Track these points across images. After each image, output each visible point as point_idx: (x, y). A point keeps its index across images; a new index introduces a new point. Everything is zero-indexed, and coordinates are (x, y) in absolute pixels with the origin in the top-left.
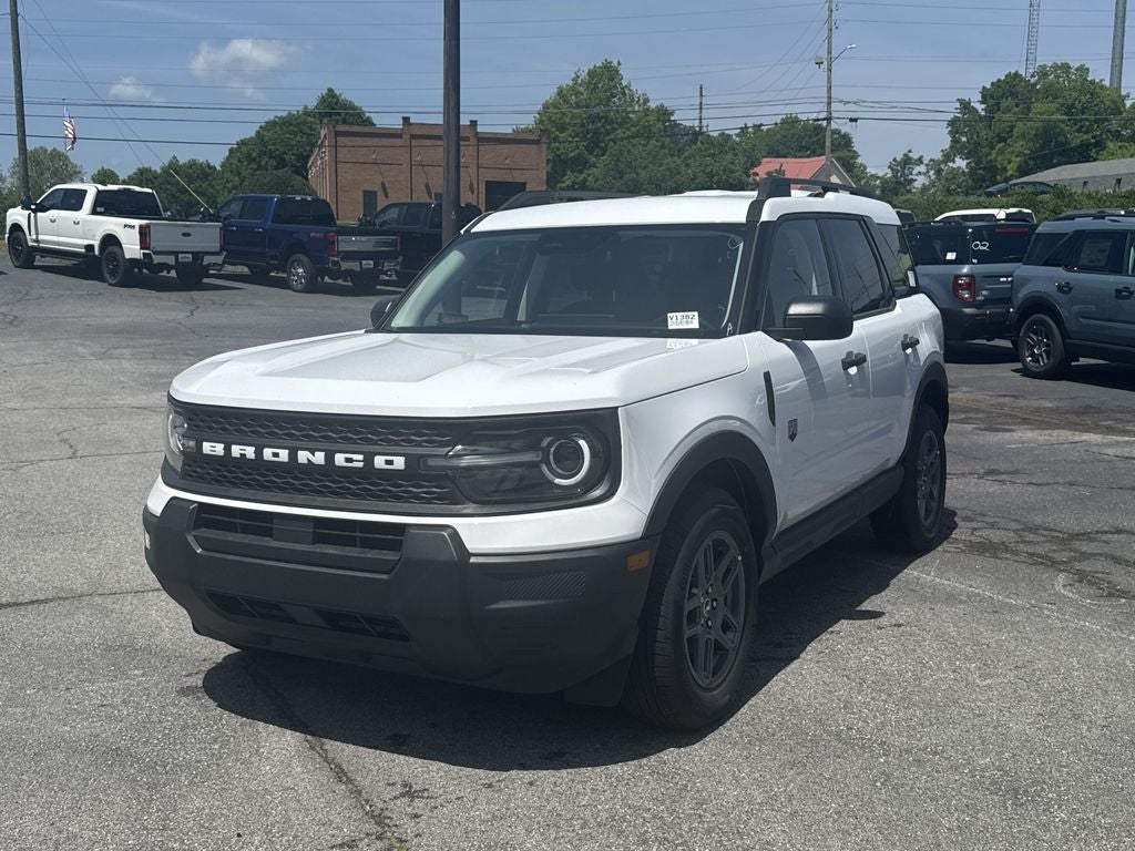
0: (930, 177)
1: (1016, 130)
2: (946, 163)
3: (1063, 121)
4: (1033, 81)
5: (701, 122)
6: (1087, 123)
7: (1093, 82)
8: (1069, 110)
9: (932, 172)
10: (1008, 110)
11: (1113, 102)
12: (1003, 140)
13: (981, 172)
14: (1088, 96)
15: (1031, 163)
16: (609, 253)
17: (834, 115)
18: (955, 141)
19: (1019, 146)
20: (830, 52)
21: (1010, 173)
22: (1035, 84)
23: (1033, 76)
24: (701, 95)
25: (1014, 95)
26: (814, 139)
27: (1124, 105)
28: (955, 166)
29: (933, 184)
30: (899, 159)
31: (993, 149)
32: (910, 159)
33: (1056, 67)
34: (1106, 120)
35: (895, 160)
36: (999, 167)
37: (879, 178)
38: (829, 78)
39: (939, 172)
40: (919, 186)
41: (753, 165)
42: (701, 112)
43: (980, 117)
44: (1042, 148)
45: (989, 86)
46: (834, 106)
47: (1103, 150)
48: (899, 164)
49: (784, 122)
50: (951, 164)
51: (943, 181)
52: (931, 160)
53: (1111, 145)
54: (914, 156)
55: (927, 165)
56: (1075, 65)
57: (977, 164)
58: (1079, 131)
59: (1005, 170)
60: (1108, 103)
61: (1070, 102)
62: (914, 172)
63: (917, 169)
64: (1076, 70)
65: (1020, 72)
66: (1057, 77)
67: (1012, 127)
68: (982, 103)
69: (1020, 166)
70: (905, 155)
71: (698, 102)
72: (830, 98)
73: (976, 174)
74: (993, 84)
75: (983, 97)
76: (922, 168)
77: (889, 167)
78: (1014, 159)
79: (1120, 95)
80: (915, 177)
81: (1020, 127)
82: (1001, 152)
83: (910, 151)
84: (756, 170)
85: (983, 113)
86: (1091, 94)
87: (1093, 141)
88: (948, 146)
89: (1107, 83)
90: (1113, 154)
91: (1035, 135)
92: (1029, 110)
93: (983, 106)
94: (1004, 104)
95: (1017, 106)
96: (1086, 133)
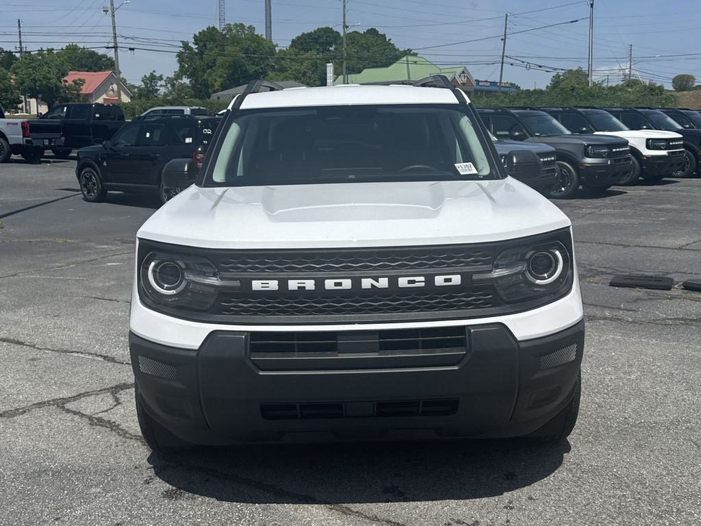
0: (168, 88)
1: (218, 62)
2: (177, 80)
3: (243, 58)
4: (224, 33)
5: (21, 44)
6: (257, 60)
7: (257, 36)
8: (246, 51)
9: (169, 85)
10: (212, 49)
11: (269, 48)
12: (211, 67)
13: (199, 86)
14: (256, 44)
15: (228, 82)
16: (375, 124)
17: (119, 45)
18: (182, 67)
19: (220, 71)
20: (112, 4)
21: (216, 88)
22: (225, 35)
23: (223, 30)
24: (20, 26)
25: (214, 40)
26: (90, 60)
27: (275, 51)
28: (182, 82)
29: (171, 93)
30: (148, 76)
31: (205, 72)
32: (155, 76)
33: (236, 25)
34: (267, 58)
35: (145, 76)
36: (210, 84)
37: (136, 87)
38: (114, 22)
39: (173, 85)
40: (162, 94)
41: (64, 75)
42: (20, 37)
43: (195, 53)
44: (233, 74)
45: (198, 35)
46: (118, 39)
47: (267, 76)
48: (148, 79)
49: (68, 48)
50: (180, 81)
51: (176, 91)
52: (168, 78)
53: (270, 74)
54: (157, 74)
55: (165, 81)
56: (247, 25)
57: (195, 81)
58: (253, 64)
59: (213, 85)
60: (267, 49)
61: (246, 47)
62: (158, 85)
63: (159, 83)
64: (248, 28)
65: (216, 27)
66: (238, 31)
67: (215, 60)
68: (196, 44)
69: (221, 84)
70: (151, 74)
71: (18, 31)
72: (115, 34)
73: (196, 88)
74: (200, 33)
75: (195, 40)
76: (163, 83)
77: (142, 81)
78: (218, 79)
79: (273, 45)
80: (158, 88)
81: (220, 60)
82: (210, 75)
83: (154, 71)
84: (66, 78)
85: (196, 51)
86: (257, 43)
87: (261, 71)
88: (178, 70)
89: (264, 37)
90: (272, 79)
91: (229, 66)
92: (224, 50)
93: (196, 46)
94: (209, 46)
95: (216, 47)
96: (257, 65)
